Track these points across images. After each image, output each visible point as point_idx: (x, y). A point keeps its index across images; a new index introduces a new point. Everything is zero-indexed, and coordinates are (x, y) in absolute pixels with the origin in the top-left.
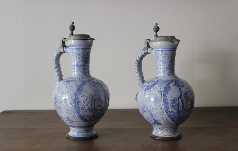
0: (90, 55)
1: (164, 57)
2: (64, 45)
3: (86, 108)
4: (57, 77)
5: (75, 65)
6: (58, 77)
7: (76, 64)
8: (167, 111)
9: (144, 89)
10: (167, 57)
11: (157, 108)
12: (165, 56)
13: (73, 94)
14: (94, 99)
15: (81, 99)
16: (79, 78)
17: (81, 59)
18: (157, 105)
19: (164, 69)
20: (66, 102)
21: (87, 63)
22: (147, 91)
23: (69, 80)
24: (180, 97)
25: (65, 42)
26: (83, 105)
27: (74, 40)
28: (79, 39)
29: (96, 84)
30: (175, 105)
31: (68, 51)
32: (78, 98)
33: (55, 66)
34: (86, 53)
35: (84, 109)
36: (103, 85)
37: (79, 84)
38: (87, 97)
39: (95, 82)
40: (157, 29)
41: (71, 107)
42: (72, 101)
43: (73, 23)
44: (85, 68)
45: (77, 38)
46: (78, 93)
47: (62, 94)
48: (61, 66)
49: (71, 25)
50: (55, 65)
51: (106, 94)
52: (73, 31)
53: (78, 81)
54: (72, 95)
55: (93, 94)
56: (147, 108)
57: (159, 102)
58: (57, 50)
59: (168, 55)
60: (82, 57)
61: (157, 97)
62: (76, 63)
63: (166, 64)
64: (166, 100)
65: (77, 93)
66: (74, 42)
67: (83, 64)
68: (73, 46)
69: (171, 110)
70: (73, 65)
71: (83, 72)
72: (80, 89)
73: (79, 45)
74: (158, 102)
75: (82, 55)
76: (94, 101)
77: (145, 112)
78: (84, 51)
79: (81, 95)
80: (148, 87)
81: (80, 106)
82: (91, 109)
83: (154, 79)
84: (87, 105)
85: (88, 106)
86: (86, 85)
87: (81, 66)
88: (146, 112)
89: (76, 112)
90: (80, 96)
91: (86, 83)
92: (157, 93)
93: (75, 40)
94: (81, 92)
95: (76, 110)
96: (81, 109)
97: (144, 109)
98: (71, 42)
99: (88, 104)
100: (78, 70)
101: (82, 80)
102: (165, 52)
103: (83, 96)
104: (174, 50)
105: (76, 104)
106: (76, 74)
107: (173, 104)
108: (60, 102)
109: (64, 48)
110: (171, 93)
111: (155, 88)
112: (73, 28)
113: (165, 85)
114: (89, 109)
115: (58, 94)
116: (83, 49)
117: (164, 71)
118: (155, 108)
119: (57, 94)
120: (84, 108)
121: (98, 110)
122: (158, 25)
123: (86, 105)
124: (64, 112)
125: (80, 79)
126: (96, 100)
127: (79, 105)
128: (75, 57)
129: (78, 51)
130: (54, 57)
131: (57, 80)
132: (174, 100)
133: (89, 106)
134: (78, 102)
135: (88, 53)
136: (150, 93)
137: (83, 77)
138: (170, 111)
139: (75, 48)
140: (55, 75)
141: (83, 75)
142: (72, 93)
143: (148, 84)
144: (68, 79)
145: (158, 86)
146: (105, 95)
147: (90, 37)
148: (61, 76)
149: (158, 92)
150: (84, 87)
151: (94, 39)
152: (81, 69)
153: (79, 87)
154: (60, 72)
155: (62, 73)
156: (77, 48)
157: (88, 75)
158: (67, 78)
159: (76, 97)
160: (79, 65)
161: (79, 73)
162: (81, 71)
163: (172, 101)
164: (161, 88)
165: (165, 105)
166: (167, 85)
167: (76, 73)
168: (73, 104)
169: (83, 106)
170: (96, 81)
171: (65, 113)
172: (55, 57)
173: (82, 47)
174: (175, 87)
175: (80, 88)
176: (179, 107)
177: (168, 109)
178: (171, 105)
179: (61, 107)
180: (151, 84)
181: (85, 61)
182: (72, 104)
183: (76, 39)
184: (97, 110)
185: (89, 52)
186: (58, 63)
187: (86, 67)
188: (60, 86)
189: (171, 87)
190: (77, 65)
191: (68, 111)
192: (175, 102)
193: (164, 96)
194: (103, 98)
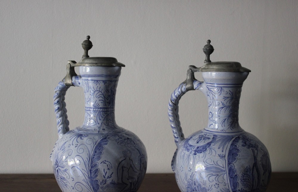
0: (115, 90)
1: (225, 98)
2: (73, 73)
3: (109, 181)
4: (59, 126)
5: (90, 108)
6: (61, 126)
7: (93, 106)
8: (235, 190)
9: (192, 151)
10: (231, 98)
11: (218, 185)
12: (226, 96)
13: (87, 158)
14: (122, 167)
15: (101, 167)
16: (98, 129)
17: (101, 98)
18: (218, 179)
19: (225, 118)
20: (74, 171)
21: (111, 105)
22: (199, 156)
23: (81, 132)
24: (255, 165)
25: (75, 67)
26: (104, 175)
27: (90, 67)
28: (100, 64)
29: (126, 140)
30: (248, 179)
31: (79, 84)
32: (96, 165)
33: (57, 107)
34: (109, 89)
35: (105, 183)
36: (138, 142)
37: (97, 140)
38: (111, 163)
39: (123, 136)
40: (209, 50)
41: (84, 180)
42: (86, 170)
43: (89, 37)
44: (108, 113)
45: (96, 64)
46: (95, 157)
47: (69, 157)
48: (66, 107)
49: (85, 41)
50: (57, 105)
51: (142, 157)
52: (89, 51)
53: (96, 134)
54: (85, 159)
55: (121, 157)
56: (200, 185)
57: (222, 174)
58: (61, 80)
59: (231, 94)
60: (103, 95)
61: (218, 167)
62: (92, 104)
63: (227, 109)
64: (233, 172)
65: (94, 155)
66: (90, 69)
67: (105, 107)
68: (89, 76)
69: (242, 188)
70: (88, 108)
71: (104, 119)
72: (99, 150)
73: (99, 76)
74: (219, 175)
75: (103, 92)
76: (121, 170)
77: (194, 191)
78: (106, 84)
79: (100, 160)
80: (199, 149)
81: (99, 178)
82: (116, 183)
83: (206, 134)
84: (111, 177)
85: (111, 179)
86: (109, 142)
87: (101, 110)
88: (196, 191)
89: (92, 188)
90: (99, 162)
91: (109, 138)
92: (217, 158)
93: (92, 67)
94: (101, 155)
95: (92, 185)
96: (100, 182)
97: (193, 186)
98: (86, 70)
99: (112, 175)
100: (96, 116)
101: (102, 134)
102: (226, 90)
103: (104, 162)
104: (239, 86)
105: (92, 174)
106: (91, 123)
107: (245, 177)
108: (66, 170)
109: (74, 78)
110: (240, 159)
111: (213, 151)
112: (88, 45)
113: (228, 145)
114: (113, 183)
115: (62, 156)
116: (104, 82)
117: (224, 121)
118: (215, 185)
119: (59, 157)
120: (106, 181)
121: (128, 185)
122: (211, 44)
123: (108, 177)
124: (72, 186)
125: (99, 132)
126: (125, 167)
127: (97, 176)
128: (92, 94)
129: (97, 85)
130: (56, 92)
131: (59, 131)
132: (246, 172)
133: (114, 178)
134: (96, 172)
135: (113, 87)
136: (205, 159)
137: (105, 128)
138: (239, 189)
139: (92, 80)
140: (57, 122)
141: (103, 125)
142: (85, 156)
143: (198, 143)
144: (79, 130)
145: (218, 147)
146: (141, 160)
147: (117, 62)
148: (66, 124)
149: (219, 158)
150: (106, 146)
151: (124, 66)
152: (101, 115)
153: (97, 145)
154: (65, 116)
155: (68, 119)
156: (95, 80)
157: (113, 125)
158: (77, 128)
159: (92, 163)
160: (98, 108)
161: (97, 121)
162: (101, 118)
163: (243, 173)
164: (224, 151)
165: (232, 179)
166: (232, 145)
167: (92, 121)
168: (87, 175)
169: (104, 179)
170: (125, 135)
171: (73, 189)
172: (58, 92)
173: (104, 79)
174: (245, 148)
175: (99, 147)
176: (253, 182)
177: (237, 186)
178: (242, 179)
179: (66, 178)
180: (204, 144)
181: (108, 101)
182: (85, 175)
183: (94, 65)
184: (126, 184)
185: (115, 86)
186: (62, 102)
187: (109, 111)
188: (66, 143)
189: (239, 148)
190: (95, 107)
191: (78, 186)
192: (247, 175)
193: (229, 164)
194: (136, 163)
